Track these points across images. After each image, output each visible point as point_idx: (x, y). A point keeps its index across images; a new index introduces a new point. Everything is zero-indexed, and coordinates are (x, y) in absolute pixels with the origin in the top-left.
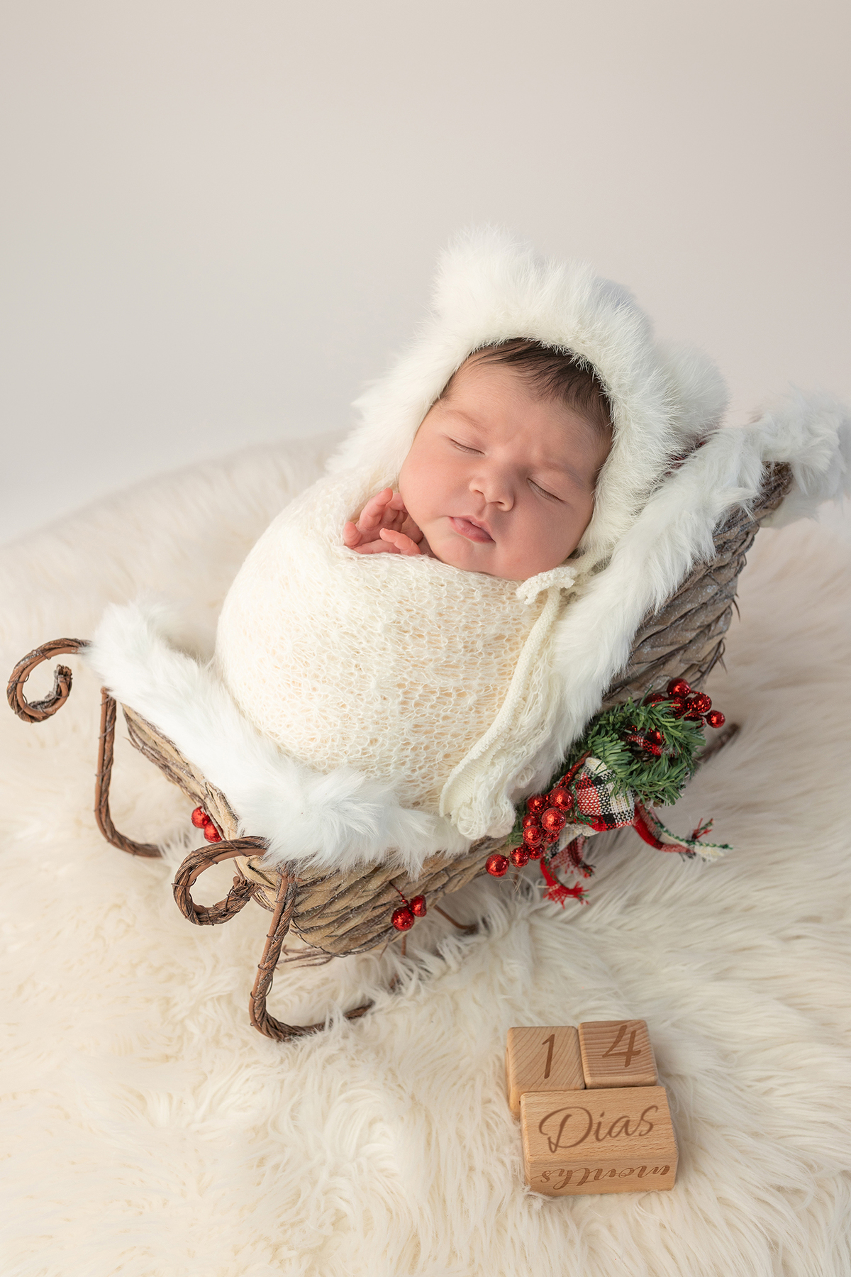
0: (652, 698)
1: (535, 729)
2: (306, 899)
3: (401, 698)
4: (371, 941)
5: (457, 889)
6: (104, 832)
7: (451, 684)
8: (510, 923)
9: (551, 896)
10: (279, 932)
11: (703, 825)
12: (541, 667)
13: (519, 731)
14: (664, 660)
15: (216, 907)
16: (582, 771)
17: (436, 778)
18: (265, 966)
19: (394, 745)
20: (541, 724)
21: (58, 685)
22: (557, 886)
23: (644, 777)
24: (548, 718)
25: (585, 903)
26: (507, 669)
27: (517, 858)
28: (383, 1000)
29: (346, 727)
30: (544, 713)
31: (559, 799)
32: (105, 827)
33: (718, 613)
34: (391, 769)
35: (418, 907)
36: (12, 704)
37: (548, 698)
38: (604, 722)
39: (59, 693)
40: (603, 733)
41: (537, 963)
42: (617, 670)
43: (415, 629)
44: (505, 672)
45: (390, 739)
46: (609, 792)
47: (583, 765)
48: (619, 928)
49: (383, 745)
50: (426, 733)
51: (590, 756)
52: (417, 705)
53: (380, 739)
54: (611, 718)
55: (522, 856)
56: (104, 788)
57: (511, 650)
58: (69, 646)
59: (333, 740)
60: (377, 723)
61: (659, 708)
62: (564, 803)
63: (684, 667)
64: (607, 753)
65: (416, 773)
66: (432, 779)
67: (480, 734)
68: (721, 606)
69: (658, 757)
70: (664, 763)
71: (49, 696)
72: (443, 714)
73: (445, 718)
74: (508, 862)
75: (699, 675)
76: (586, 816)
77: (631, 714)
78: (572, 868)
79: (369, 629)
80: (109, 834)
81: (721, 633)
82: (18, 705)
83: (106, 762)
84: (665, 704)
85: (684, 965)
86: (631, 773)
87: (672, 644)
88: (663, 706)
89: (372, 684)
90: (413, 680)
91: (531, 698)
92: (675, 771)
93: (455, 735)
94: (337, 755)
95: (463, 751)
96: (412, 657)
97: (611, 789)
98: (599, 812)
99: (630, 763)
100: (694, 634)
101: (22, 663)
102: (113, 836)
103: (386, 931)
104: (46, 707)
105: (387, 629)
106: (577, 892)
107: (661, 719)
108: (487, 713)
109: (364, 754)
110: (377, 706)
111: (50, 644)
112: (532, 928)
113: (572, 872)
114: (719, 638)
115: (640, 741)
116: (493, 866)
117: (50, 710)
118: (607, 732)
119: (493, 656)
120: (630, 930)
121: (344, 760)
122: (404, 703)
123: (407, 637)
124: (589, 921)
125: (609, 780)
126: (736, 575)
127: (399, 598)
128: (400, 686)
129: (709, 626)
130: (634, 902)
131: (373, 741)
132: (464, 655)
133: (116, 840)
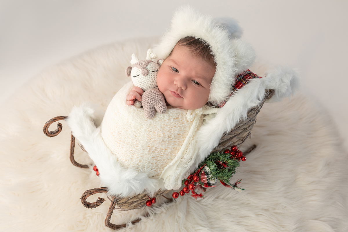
0: (226, 151)
1: (190, 159)
2: (120, 200)
3: (148, 150)
4: (141, 206)
5: (167, 193)
6: (72, 163)
7: (164, 147)
8: (182, 200)
9: (193, 196)
10: (112, 208)
11: (239, 181)
12: (193, 143)
13: (184, 160)
14: (232, 138)
15: (93, 203)
16: (203, 169)
17: (159, 171)
18: (108, 215)
19: (146, 162)
20: (191, 159)
21: (58, 128)
22: (195, 194)
23: (220, 175)
24: (193, 157)
25: (203, 198)
26: (181, 143)
27: (182, 193)
28: (144, 219)
29: (132, 157)
30: (192, 156)
31: (195, 179)
32: (73, 162)
33: (249, 125)
34: (145, 168)
35: (153, 201)
36: (44, 133)
37: (194, 152)
38: (211, 157)
39: (59, 130)
40: (210, 160)
41: (188, 213)
42: (215, 147)
43: (153, 131)
44: (180, 144)
45: (145, 161)
46: (210, 177)
47: (204, 168)
48: (212, 205)
49: (143, 162)
50: (156, 159)
51: (206, 165)
52: (153, 151)
53: (142, 161)
54: (213, 157)
55: (183, 193)
56: (72, 153)
57: (183, 138)
58: (61, 118)
59: (129, 160)
60: (141, 156)
61: (227, 156)
62: (196, 180)
63: (237, 139)
64: (211, 167)
65: (153, 170)
66: (157, 171)
67: (172, 160)
68: (251, 123)
69: (225, 169)
70: (227, 171)
71: (56, 130)
72: (161, 155)
73: (162, 155)
74: (179, 195)
75: (242, 141)
76: (202, 183)
77: (219, 156)
78: (200, 189)
79: (140, 130)
80: (74, 163)
81: (250, 130)
82: (46, 133)
83: (73, 147)
84: (229, 154)
85: (228, 219)
86: (217, 173)
87: (234, 134)
88: (228, 155)
89: (140, 146)
90: (152, 145)
91: (188, 151)
92: (229, 174)
93: (164, 160)
94: (130, 164)
95: (167, 164)
96: (152, 139)
97: (211, 177)
98: (206, 182)
99: (216, 170)
100: (241, 131)
101: (47, 123)
102: (75, 164)
103: (145, 204)
104: (55, 133)
105: (145, 131)
106: (201, 196)
107: (227, 160)
108: (174, 154)
109: (138, 164)
110: (141, 152)
111: (55, 118)
112: (188, 202)
113: (200, 190)
114: (249, 131)
115: (221, 163)
116: (174, 195)
117: (56, 134)
118: (211, 160)
119: (177, 140)
120: (215, 206)
121: (131, 166)
122: (149, 151)
123: (151, 133)
124: (204, 202)
125: (210, 174)
126: (256, 115)
127: (149, 123)
128: (149, 146)
129: (246, 128)
130: (217, 198)
131: (140, 161)
132: (168, 139)
133: (76, 165)
